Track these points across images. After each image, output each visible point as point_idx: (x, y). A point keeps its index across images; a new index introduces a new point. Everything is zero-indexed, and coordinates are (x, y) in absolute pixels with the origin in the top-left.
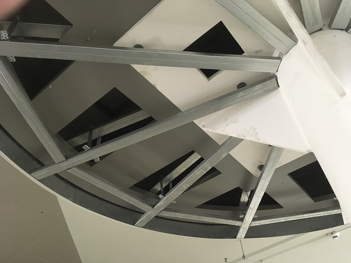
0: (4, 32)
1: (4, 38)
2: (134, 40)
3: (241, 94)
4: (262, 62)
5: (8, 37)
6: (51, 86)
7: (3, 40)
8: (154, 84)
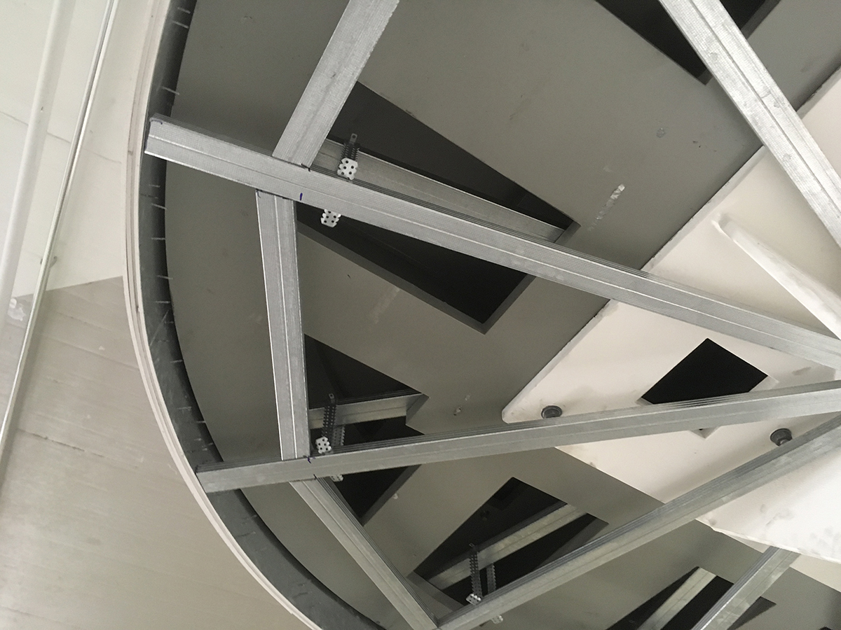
0: (323, 440)
1: (324, 450)
2: (541, 400)
3: (784, 459)
4: (816, 398)
5: (330, 448)
6: (396, 497)
7: (323, 454)
8: (591, 463)
